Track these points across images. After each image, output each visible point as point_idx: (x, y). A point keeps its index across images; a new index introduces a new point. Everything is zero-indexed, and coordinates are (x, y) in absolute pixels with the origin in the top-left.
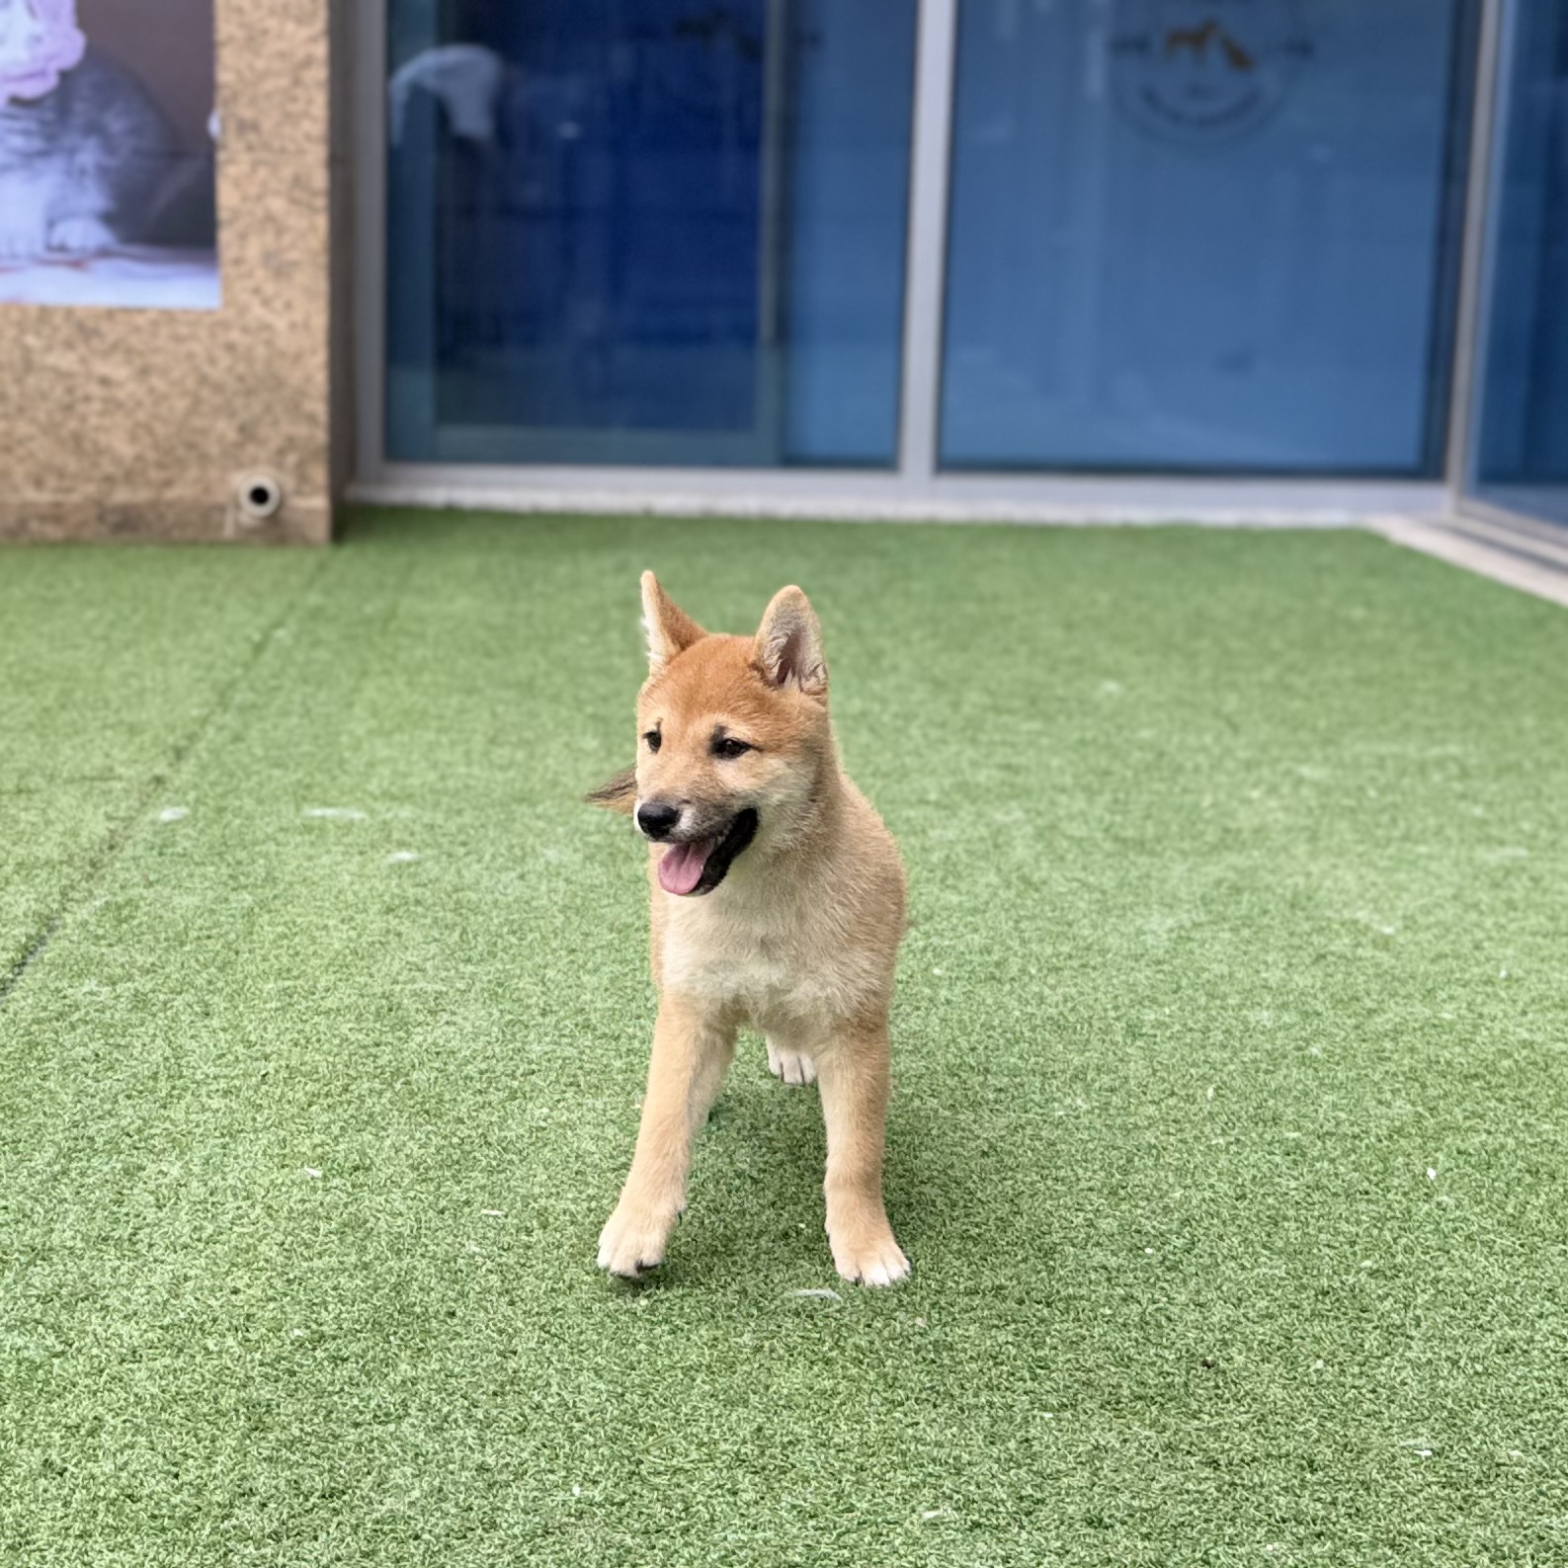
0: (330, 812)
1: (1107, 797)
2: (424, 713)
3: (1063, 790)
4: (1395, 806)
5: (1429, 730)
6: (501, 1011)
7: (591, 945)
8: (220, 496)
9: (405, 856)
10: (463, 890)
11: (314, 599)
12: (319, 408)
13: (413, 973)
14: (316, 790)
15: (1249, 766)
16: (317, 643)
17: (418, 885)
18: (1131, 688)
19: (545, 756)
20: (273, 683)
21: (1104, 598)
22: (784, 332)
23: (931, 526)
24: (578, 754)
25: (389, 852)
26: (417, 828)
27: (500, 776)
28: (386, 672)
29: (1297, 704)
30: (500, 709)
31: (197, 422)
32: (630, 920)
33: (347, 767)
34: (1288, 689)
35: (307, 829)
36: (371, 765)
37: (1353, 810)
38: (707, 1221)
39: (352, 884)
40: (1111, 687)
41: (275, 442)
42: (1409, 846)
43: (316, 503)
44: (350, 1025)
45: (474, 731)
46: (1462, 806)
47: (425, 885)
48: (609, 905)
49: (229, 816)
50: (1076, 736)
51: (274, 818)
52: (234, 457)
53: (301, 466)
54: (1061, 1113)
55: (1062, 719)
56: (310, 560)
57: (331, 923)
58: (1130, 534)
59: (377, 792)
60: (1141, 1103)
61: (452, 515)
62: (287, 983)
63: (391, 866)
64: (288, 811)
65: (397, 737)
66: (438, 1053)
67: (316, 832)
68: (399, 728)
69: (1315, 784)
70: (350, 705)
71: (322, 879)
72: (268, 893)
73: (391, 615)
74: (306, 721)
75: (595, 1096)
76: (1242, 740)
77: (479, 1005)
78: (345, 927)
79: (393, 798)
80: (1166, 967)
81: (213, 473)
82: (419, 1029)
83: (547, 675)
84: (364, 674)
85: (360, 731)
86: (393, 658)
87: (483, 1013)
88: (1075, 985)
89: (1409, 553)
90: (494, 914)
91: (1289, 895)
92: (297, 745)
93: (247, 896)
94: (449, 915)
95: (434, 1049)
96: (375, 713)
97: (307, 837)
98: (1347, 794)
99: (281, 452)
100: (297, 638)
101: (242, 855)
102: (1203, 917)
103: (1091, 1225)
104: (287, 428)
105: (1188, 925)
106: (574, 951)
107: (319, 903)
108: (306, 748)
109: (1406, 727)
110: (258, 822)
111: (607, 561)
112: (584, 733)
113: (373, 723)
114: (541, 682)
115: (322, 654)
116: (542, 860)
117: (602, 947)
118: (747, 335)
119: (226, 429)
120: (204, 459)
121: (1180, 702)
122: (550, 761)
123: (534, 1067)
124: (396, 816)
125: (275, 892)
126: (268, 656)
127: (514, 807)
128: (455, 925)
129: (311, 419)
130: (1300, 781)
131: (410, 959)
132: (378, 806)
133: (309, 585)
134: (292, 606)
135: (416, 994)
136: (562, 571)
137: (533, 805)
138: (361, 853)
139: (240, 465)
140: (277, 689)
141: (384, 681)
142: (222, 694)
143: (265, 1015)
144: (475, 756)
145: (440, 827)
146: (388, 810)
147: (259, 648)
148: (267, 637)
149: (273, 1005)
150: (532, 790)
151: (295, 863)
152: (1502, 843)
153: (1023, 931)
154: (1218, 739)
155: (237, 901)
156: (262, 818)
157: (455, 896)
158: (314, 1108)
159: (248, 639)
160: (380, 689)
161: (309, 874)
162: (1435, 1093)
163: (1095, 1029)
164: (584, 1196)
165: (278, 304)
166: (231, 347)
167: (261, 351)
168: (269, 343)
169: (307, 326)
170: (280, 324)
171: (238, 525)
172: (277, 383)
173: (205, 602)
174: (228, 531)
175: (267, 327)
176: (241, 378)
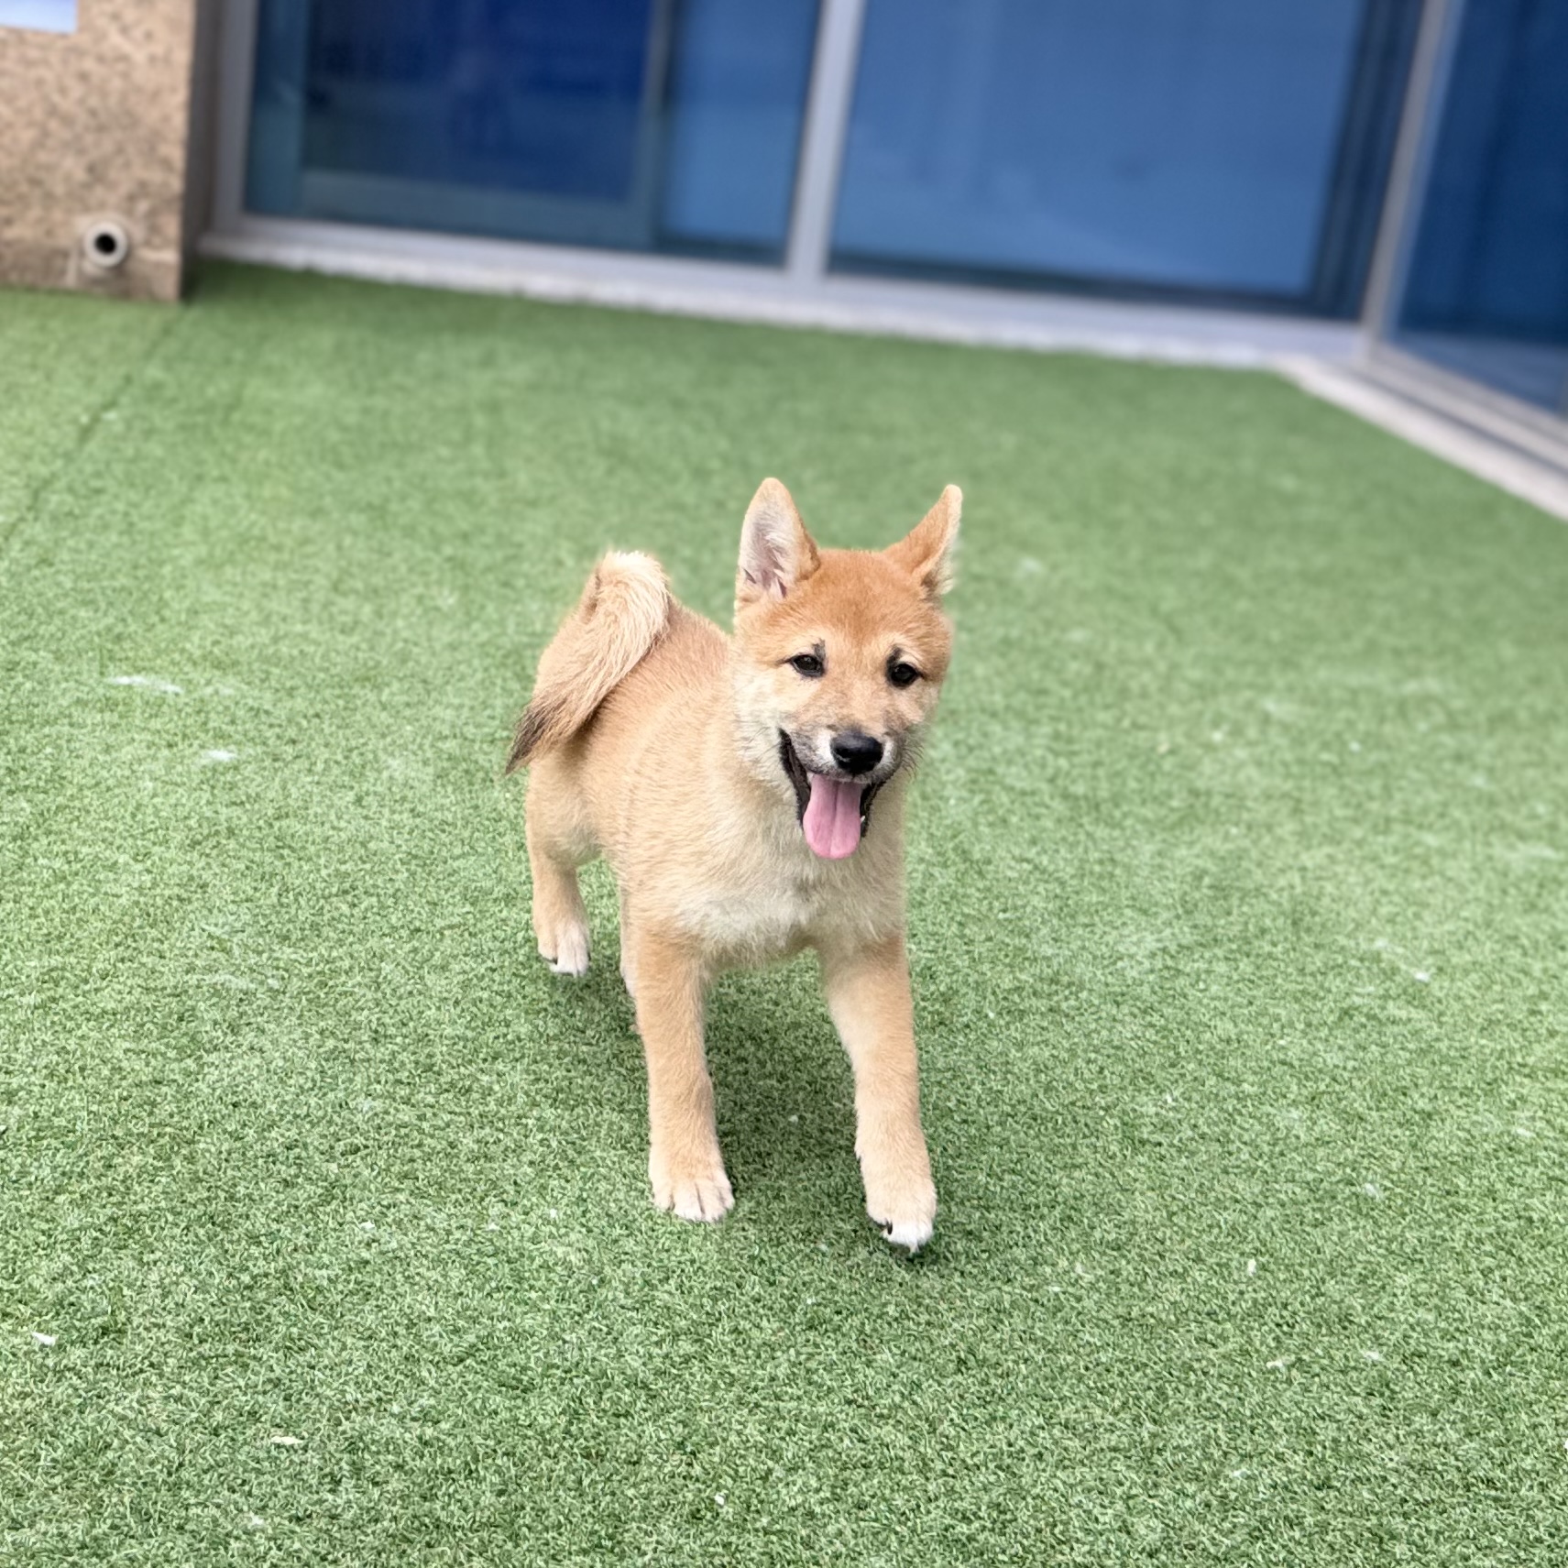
0: (138, 679)
4: (1383, 768)
5: (1397, 653)
8: (63, 240)
9: (222, 755)
10: (287, 815)
11: (154, 372)
12: (176, 153)
14: (127, 645)
16: (149, 433)
17: (234, 803)
18: (1054, 567)
20: (96, 483)
25: (202, 747)
26: (241, 713)
27: (344, 642)
28: (223, 479)
30: (348, 541)
31: (43, 157)
33: (167, 613)
34: (1229, 583)
35: (109, 704)
36: (194, 612)
39: (155, 795)
40: (1031, 565)
41: (126, 187)
42: (1413, 831)
43: (164, 258)
47: (242, 803)
48: (463, 855)
49: (20, 678)
50: (1000, 632)
51: (72, 684)
52: (80, 200)
53: (152, 214)
55: (981, 607)
56: (155, 320)
59: (197, 653)
61: (311, 280)
63: (203, 769)
64: (89, 673)
65: (229, 571)
67: (120, 708)
68: (231, 559)
69: (1285, 726)
70: (178, 522)
71: (119, 785)
74: (125, 540)
79: (218, 665)
80: (1155, 1019)
81: (57, 215)
84: (200, 478)
85: (187, 559)
89: (1326, 407)
92: (113, 577)
96: (205, 533)
97: (107, 715)
98: (1326, 745)
99: (132, 199)
100: (129, 424)
101: (29, 739)
102: (1189, 936)
104: (140, 172)
105: (1173, 948)
106: (418, 930)
107: (110, 825)
108: (122, 580)
109: (1371, 649)
110: (52, 686)
113: (203, 550)
115: (156, 449)
116: (385, 774)
119: (73, 167)
120: (49, 197)
121: (1109, 591)
122: (400, 623)
124: (217, 692)
126: (92, 446)
127: (356, 690)
129: (166, 164)
132: (198, 676)
133: (148, 355)
137: (378, 688)
138: (170, 746)
139: (87, 209)
140: (98, 491)
141: (220, 491)
142: (36, 495)
144: (315, 608)
145: (267, 712)
146: (208, 683)
147: (85, 433)
148: (96, 420)
150: (378, 664)
151: (89, 754)
154: (1161, 645)
156: (58, 683)
157: (277, 825)
159: (75, 421)
161: (104, 773)
165: (138, 33)
166: (84, 77)
167: (116, 84)
168: (125, 76)
169: (167, 60)
170: (140, 56)
171: (80, 273)
172: (132, 121)
173: (34, 367)
174: (70, 280)
175: (124, 58)
176: (93, 113)
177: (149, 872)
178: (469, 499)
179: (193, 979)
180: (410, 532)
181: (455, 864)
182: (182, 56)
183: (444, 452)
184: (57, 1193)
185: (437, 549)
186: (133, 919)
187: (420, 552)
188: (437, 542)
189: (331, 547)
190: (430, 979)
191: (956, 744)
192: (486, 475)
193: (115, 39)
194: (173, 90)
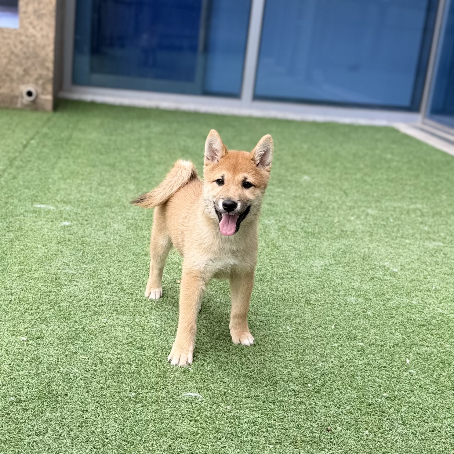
0: (43, 206)
1: (303, 217)
2: (78, 173)
3: (288, 214)
4: (399, 225)
5: (410, 198)
6: (94, 282)
7: (126, 260)
8: (17, 93)
9: (67, 223)
10: (85, 237)
11: (45, 130)
12: (50, 65)
13: (65, 266)
14: (39, 198)
15: (351, 208)
16: (44, 146)
17: (70, 234)
18: (313, 178)
19: (116, 191)
20: (28, 159)
21: (305, 146)
22: (207, 49)
23: (250, 118)
24: (127, 190)
25: (61, 221)
26: (72, 214)
27: (101, 197)
28: (67, 158)
29: (368, 187)
30: (103, 173)
31: (9, 67)
32: (140, 252)
33: (50, 190)
34: (365, 181)
35: (35, 212)
36: (58, 190)
37: (384, 225)
38: (157, 365)
39: (48, 232)
40: (306, 177)
41: (35, 76)
42: (403, 239)
43: (48, 98)
44: (42, 284)
45: (94, 180)
46: (421, 226)
47: (72, 234)
48: (134, 245)
49: (9, 205)
50: (294, 194)
51: (24, 207)
52: (21, 80)
53: (44, 84)
54: (282, 331)
55: (289, 188)
56: (45, 117)
57: (39, 246)
58: (315, 124)
59: (59, 200)
60: (309, 329)
61: (93, 105)
62: (22, 267)
63: (61, 227)
64: (29, 205)
65: (68, 181)
66: (71, 296)
67: (38, 213)
68: (69, 177)
69: (372, 216)
70: (53, 168)
71: (38, 230)
72: (19, 234)
73: (70, 138)
74: (38, 173)
75: (123, 315)
76: (349, 199)
77: (86, 280)
78: (44, 248)
79: (65, 202)
80: (320, 279)
81: (15, 85)
82: (65, 287)
83: (120, 162)
84: (59, 158)
85: (56, 178)
86: (69, 153)
87: (87, 282)
88: (289, 284)
89: (406, 136)
90: (94, 246)
91: (362, 256)
92: (34, 181)
93: (12, 234)
94: (79, 246)
95: (69, 295)
96: (61, 171)
97: (34, 214)
98: (383, 220)
99: (37, 79)
100: (38, 144)
101: (12, 219)
102: (333, 262)
103: (290, 374)
104: (39, 71)
105: (328, 264)
106: (120, 261)
107: (36, 239)
108: (37, 183)
109: (403, 197)
110: (18, 208)
111: (143, 124)
112: (130, 183)
113: (60, 176)
114: (117, 164)
115: (46, 150)
116: (112, 228)
117: (130, 261)
118: (194, 49)
119: (19, 70)
120: (12, 80)
121: (329, 184)
122: (118, 193)
123: (103, 303)
124: (65, 209)
125: (22, 233)
126: (27, 149)
127: (105, 208)
128: (81, 249)
129: (48, 69)
130: (367, 214)
131: (64, 261)
132: (59, 205)
133: (44, 126)
134: (37, 132)
135: (65, 274)
136: (128, 126)
137: (111, 208)
138: (52, 221)
139: (23, 83)
140: (30, 161)
141: (65, 161)
142: (11, 162)
143: (13, 278)
144: (93, 189)
145: (79, 214)
146: (62, 207)
147: (25, 146)
148: (28, 143)
149: (16, 275)
150: (111, 202)
151: (29, 223)
152: (434, 240)
153: (272, 264)
154: (340, 198)
155: (9, 236)
156: (20, 207)
157: (82, 239)
158: (26, 314)
159: (22, 143)
160: (64, 163)
161: (34, 228)
162: (410, 331)
163: (295, 300)
164: (116, 353)
165: (38, 28)
166: (22, 42)
167: (32, 44)
168: (34, 41)
169: (47, 36)
170: (39, 35)
171: (22, 103)
172: (37, 56)
173: (9, 129)
174: (19, 105)
175: (34, 36)
176: (25, 53)
177: (47, 249)
178: (140, 163)
179: (59, 271)
180: (122, 171)
181: (131, 247)
182: (52, 35)
183: (133, 150)
184: (25, 313)
185: (130, 175)
186: (43, 259)
187: (124, 176)
188: (130, 173)
189: (98, 175)
190: (123, 272)
191: (276, 220)
192: (145, 156)
193: (31, 30)
194: (49, 45)
